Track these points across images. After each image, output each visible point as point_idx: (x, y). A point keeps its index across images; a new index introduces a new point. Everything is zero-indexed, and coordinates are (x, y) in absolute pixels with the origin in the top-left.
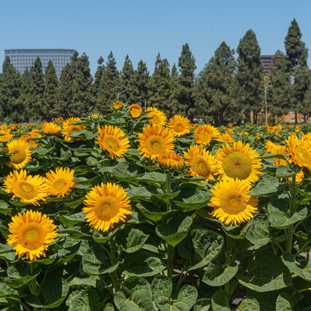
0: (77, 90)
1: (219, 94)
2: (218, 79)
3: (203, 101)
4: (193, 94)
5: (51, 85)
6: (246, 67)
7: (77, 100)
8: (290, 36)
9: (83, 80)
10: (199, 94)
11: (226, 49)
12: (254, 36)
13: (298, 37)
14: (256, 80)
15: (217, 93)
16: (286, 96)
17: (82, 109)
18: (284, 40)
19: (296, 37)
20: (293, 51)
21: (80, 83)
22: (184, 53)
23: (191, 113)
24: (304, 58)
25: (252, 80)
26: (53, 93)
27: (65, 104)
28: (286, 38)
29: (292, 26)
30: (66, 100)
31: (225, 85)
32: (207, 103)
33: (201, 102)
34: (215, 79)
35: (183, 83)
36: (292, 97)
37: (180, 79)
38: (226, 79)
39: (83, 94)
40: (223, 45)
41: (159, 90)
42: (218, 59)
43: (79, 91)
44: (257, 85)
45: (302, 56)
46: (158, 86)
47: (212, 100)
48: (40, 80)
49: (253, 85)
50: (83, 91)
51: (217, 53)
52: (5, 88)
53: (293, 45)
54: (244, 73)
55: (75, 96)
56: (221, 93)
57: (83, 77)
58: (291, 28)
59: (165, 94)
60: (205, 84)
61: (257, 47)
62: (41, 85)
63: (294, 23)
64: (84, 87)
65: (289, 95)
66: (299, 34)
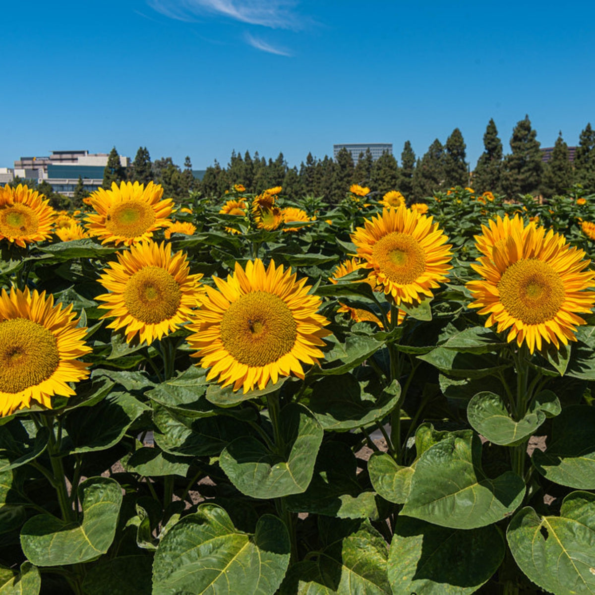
0: (336, 180)
1: (431, 183)
2: (431, 171)
3: (418, 189)
4: (412, 184)
5: (319, 176)
6: (452, 161)
7: (335, 189)
8: (488, 133)
9: (340, 172)
10: (416, 183)
11: (439, 145)
12: (460, 133)
13: (494, 134)
14: (460, 171)
15: (429, 182)
16: (482, 185)
17: (339, 196)
18: (483, 137)
19: (492, 134)
20: (490, 146)
21: (338, 175)
22: (406, 149)
23: (411, 199)
24: (499, 152)
25: (456, 172)
26: (320, 183)
27: (327, 192)
28: (486, 136)
29: (490, 124)
30: (328, 188)
31: (436, 176)
32: (421, 191)
33: (416, 191)
34: (428, 171)
35: (405, 175)
36: (487, 185)
37: (402, 170)
38: (437, 170)
39: (340, 184)
40: (437, 141)
41: (386, 180)
42: (432, 153)
43: (337, 181)
44: (461, 176)
45: (497, 151)
46: (386, 177)
47: (425, 188)
48: (311, 172)
49: (457, 176)
50: (340, 181)
51: (431, 148)
52: (271, 179)
53: (489, 141)
54: (450, 165)
55: (334, 185)
56: (433, 182)
57: (340, 169)
58: (489, 127)
59: (392, 183)
60: (420, 175)
61: (462, 143)
62: (312, 176)
63: (492, 122)
64: (341, 177)
65: (485, 184)
66: (496, 132)
